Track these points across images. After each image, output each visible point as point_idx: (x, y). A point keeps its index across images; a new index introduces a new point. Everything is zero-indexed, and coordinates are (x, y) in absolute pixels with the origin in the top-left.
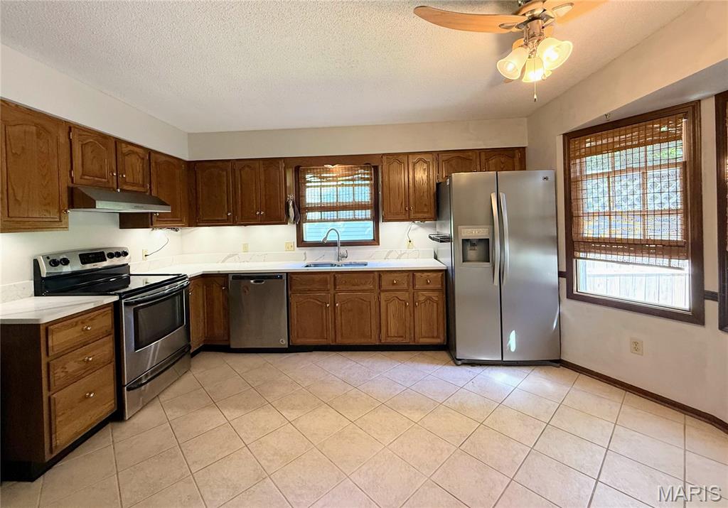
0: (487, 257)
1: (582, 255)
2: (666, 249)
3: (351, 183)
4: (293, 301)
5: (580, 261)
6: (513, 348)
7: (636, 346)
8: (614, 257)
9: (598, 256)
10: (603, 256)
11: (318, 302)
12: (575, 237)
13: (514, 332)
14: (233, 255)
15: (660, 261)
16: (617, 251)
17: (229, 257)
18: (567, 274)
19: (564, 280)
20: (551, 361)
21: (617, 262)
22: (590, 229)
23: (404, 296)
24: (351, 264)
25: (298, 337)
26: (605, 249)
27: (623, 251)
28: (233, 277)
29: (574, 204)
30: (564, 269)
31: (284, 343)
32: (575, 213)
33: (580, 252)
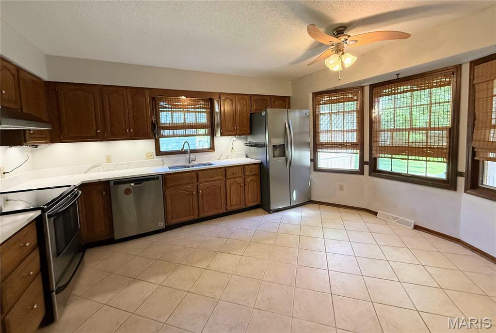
0: (283, 154)
1: (320, 150)
2: (352, 146)
3: (193, 110)
4: (168, 194)
5: (319, 153)
6: (295, 199)
7: (341, 188)
8: (333, 151)
9: (327, 150)
10: (329, 151)
11: (186, 192)
12: (317, 143)
13: (295, 191)
14: (96, 166)
15: (350, 151)
16: (335, 147)
17: (92, 168)
18: (314, 160)
19: (313, 163)
20: (308, 202)
21: (334, 152)
22: (324, 138)
23: (239, 180)
24: (199, 165)
25: (172, 218)
26: (330, 147)
27: (337, 147)
28: (114, 183)
29: (317, 126)
30: (312, 158)
31: (162, 225)
32: (317, 131)
33: (319, 149)
